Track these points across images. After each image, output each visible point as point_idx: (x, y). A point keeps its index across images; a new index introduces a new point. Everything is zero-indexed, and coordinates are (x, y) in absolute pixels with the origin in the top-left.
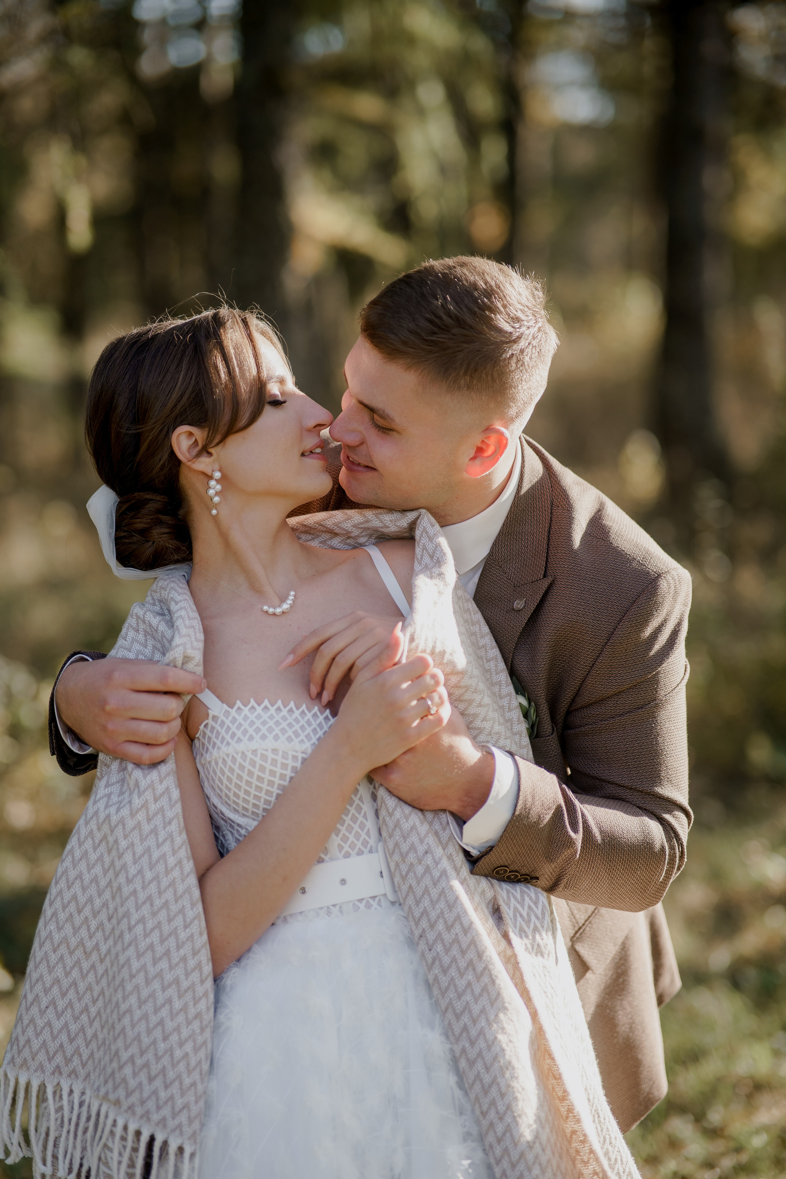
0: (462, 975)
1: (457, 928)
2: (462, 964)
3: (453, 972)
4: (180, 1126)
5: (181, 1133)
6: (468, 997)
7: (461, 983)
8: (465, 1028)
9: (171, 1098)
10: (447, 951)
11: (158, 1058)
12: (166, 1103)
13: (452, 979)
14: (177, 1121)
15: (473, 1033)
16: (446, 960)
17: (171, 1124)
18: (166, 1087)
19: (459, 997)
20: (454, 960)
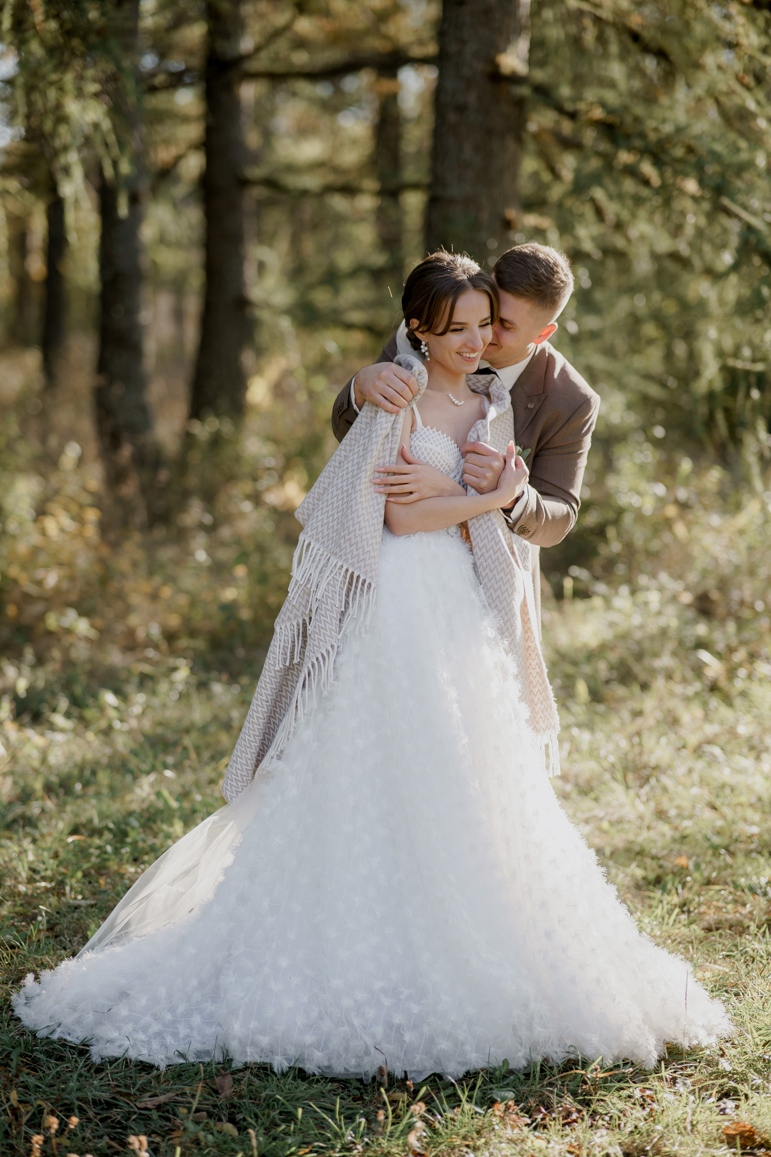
0: (499, 573)
1: (499, 553)
2: (499, 569)
3: (495, 572)
4: (360, 567)
5: (360, 570)
6: (501, 583)
7: (498, 577)
8: (498, 596)
9: (358, 555)
10: (493, 563)
11: (355, 537)
12: (356, 556)
13: (494, 575)
14: (359, 565)
15: (502, 599)
16: (492, 567)
17: (356, 565)
18: (357, 550)
19: (497, 583)
20: (496, 567)
